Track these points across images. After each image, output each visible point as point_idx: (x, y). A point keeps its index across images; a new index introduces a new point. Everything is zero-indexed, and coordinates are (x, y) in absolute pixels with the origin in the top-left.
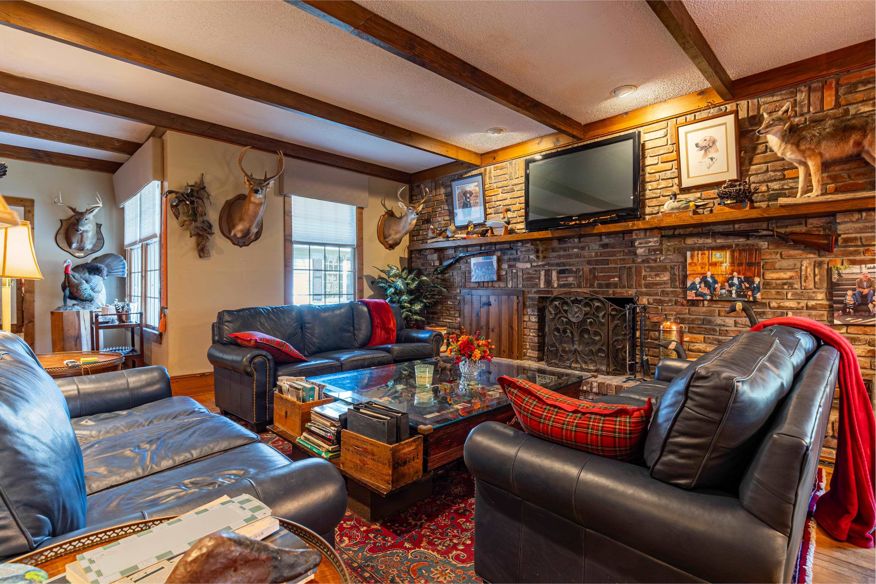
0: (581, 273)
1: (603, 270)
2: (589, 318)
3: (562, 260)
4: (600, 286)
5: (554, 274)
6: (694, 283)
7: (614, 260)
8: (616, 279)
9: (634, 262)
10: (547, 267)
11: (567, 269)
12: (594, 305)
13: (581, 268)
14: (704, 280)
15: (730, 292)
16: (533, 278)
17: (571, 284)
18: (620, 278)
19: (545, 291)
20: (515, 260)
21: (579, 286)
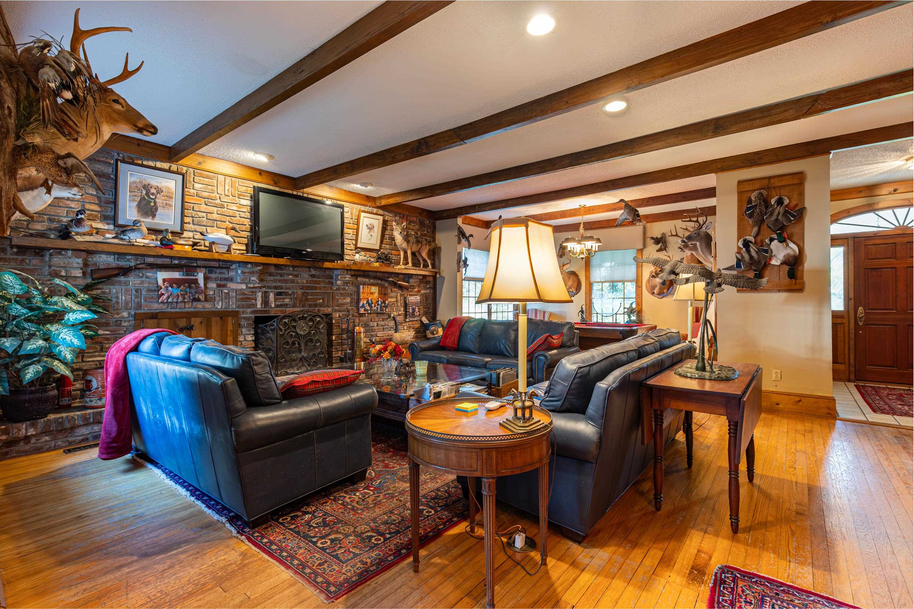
0: (296, 296)
1: (312, 294)
2: (312, 330)
3: (278, 284)
4: (310, 306)
5: (272, 296)
6: (363, 304)
7: (319, 287)
8: (321, 301)
9: (331, 289)
10: (264, 290)
11: (284, 292)
12: (316, 320)
13: (295, 291)
14: (368, 302)
15: (377, 308)
16: (249, 298)
17: (287, 304)
18: (323, 299)
19: (262, 311)
20: (226, 279)
21: (294, 306)
